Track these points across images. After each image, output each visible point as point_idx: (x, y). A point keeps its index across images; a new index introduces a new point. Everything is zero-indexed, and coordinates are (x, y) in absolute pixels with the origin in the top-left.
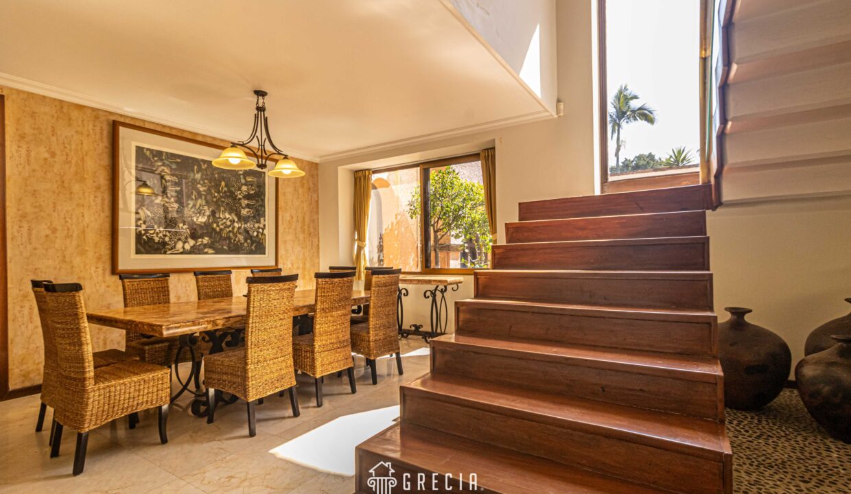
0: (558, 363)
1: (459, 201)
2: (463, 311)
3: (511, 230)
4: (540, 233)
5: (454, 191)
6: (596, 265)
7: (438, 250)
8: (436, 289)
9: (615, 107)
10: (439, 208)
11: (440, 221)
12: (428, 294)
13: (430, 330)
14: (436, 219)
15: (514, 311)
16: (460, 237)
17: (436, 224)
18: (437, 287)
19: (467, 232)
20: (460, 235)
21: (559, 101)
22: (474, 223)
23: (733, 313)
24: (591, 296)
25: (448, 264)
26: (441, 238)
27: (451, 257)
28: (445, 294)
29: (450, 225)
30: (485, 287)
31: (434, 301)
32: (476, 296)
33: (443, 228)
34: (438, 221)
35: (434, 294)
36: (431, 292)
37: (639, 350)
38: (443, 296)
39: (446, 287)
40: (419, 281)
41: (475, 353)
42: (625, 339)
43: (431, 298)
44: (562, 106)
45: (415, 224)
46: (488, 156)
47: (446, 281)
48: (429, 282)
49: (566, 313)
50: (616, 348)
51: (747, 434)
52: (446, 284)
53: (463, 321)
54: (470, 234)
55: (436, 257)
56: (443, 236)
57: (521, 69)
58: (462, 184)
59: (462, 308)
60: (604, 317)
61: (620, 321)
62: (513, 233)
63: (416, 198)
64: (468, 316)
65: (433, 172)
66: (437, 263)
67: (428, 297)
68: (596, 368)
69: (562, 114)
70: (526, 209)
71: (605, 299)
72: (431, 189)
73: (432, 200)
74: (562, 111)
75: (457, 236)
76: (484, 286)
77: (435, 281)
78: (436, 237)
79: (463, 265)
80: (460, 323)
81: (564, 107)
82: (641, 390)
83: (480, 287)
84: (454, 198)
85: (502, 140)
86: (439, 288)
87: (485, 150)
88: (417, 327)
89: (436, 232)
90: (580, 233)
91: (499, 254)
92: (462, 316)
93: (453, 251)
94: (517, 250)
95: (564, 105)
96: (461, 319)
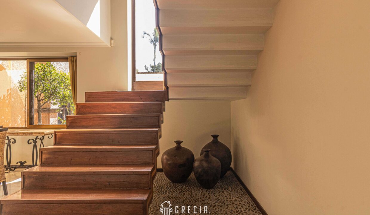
0: (90, 175)
1: (55, 83)
2: (45, 153)
3: (79, 107)
4: (94, 109)
5: (52, 77)
6: (118, 126)
7: (40, 112)
8: (36, 139)
9: (154, 36)
10: (41, 87)
11: (42, 94)
12: (31, 141)
13: (32, 164)
14: (40, 93)
15: (73, 151)
16: (56, 104)
17: (39, 96)
18: (37, 136)
19: (61, 101)
20: (57, 103)
21: (111, 39)
22: (65, 97)
23: (177, 143)
24: (112, 141)
25: (49, 121)
26: (43, 105)
27: (50, 116)
28: (43, 141)
29: (49, 97)
30: (61, 139)
31: (35, 145)
32: (55, 144)
33: (44, 99)
34: (40, 95)
35: (35, 141)
36: (33, 140)
37: (128, 164)
38: (42, 142)
39: (43, 137)
40: (24, 133)
41: (49, 175)
42: (122, 160)
43: (33, 144)
44: (113, 41)
45: (24, 95)
46: (73, 60)
47: (44, 133)
48: (31, 134)
49: (98, 150)
50: (119, 164)
51: (176, 192)
52: (43, 135)
53: (45, 159)
54: (64, 102)
55: (39, 117)
56: (45, 103)
57: (88, 22)
58: (57, 74)
59: (44, 152)
60: (114, 151)
61: (120, 152)
62: (80, 109)
63: (23, 79)
64: (48, 156)
65: (37, 65)
66: (39, 121)
67: (31, 143)
68: (106, 175)
69: (113, 46)
70: (89, 96)
71: (119, 142)
72: (35, 75)
73: (36, 82)
74: (113, 44)
75: (54, 104)
76: (59, 139)
77: (35, 133)
78: (39, 104)
79: (59, 122)
80: (43, 160)
81: (114, 42)
82: (124, 181)
83: (57, 139)
84: (52, 81)
85: (81, 53)
86: (39, 137)
87: (72, 56)
88: (22, 163)
89: (39, 101)
90: (113, 110)
91: (70, 120)
92: (44, 156)
93: (52, 112)
94: (81, 118)
95: (114, 41)
96: (43, 158)
